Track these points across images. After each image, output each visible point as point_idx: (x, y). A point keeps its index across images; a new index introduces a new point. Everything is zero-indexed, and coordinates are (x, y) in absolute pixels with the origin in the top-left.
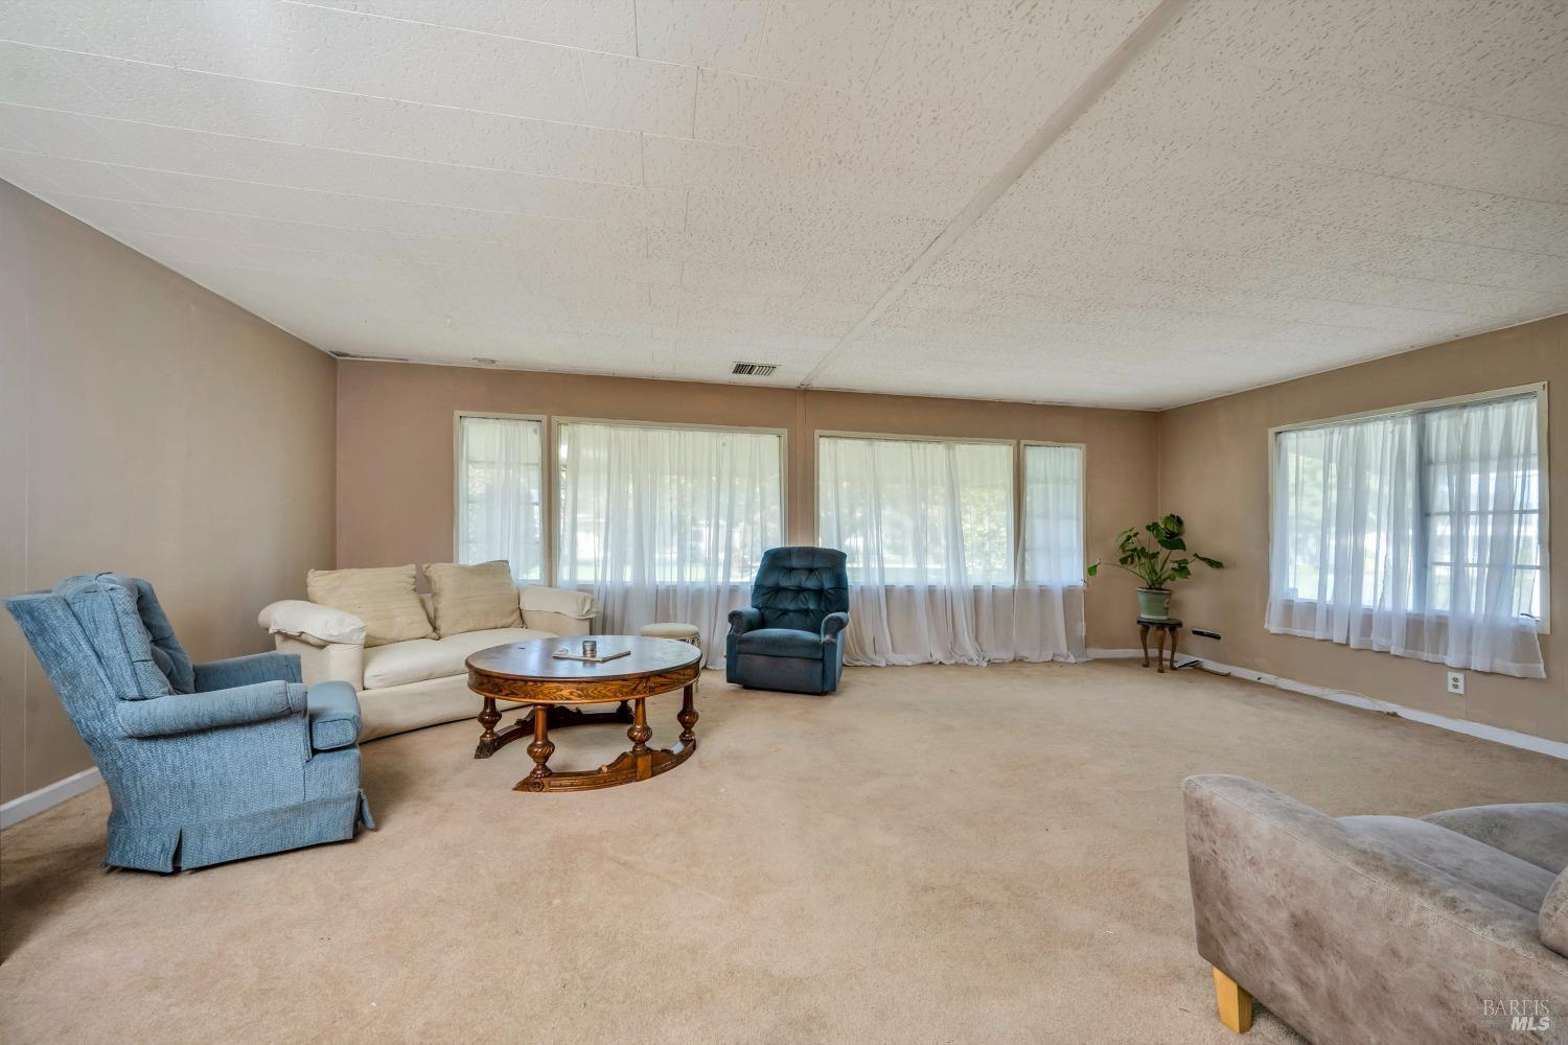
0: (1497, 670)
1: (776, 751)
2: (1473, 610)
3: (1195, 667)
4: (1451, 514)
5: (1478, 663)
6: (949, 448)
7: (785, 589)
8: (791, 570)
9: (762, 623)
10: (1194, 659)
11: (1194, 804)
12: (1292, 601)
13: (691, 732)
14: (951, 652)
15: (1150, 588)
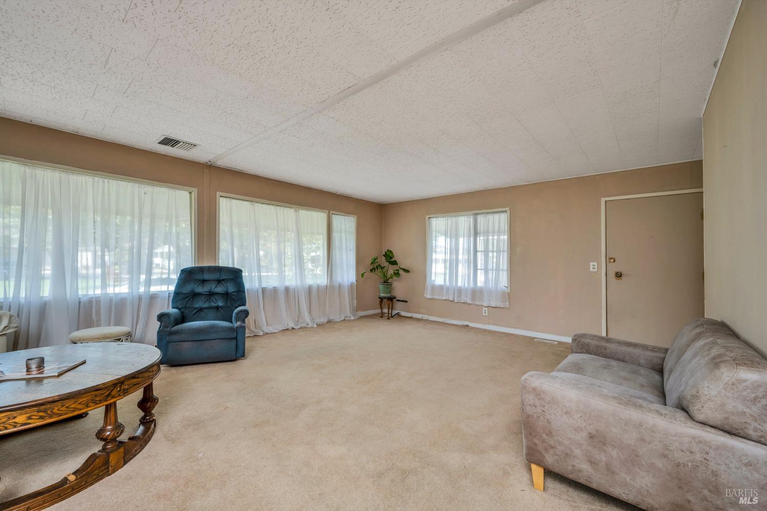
0: (497, 306)
1: (225, 409)
2: (490, 285)
3: (398, 315)
4: (484, 251)
5: (493, 304)
6: (296, 211)
7: (199, 294)
8: (204, 281)
9: (183, 319)
10: (397, 312)
11: (531, 390)
12: (434, 285)
13: (151, 415)
14: (297, 322)
15: (384, 282)
